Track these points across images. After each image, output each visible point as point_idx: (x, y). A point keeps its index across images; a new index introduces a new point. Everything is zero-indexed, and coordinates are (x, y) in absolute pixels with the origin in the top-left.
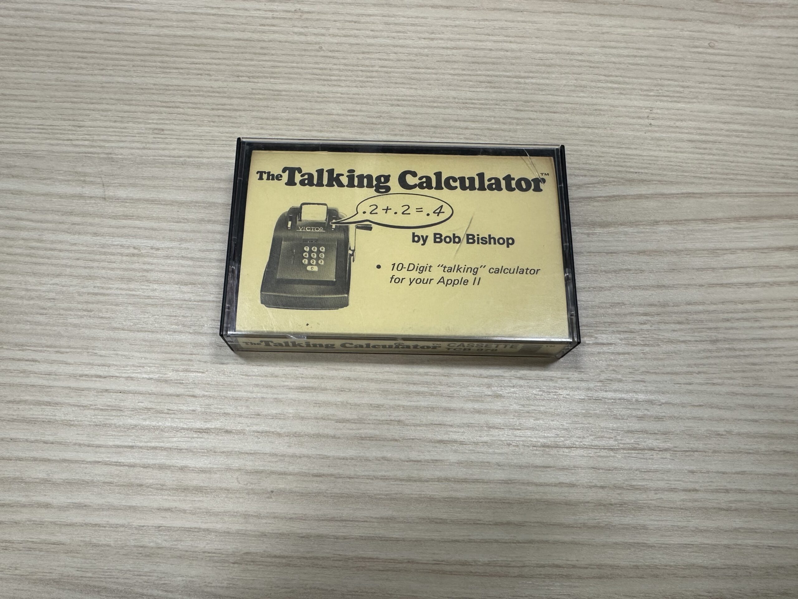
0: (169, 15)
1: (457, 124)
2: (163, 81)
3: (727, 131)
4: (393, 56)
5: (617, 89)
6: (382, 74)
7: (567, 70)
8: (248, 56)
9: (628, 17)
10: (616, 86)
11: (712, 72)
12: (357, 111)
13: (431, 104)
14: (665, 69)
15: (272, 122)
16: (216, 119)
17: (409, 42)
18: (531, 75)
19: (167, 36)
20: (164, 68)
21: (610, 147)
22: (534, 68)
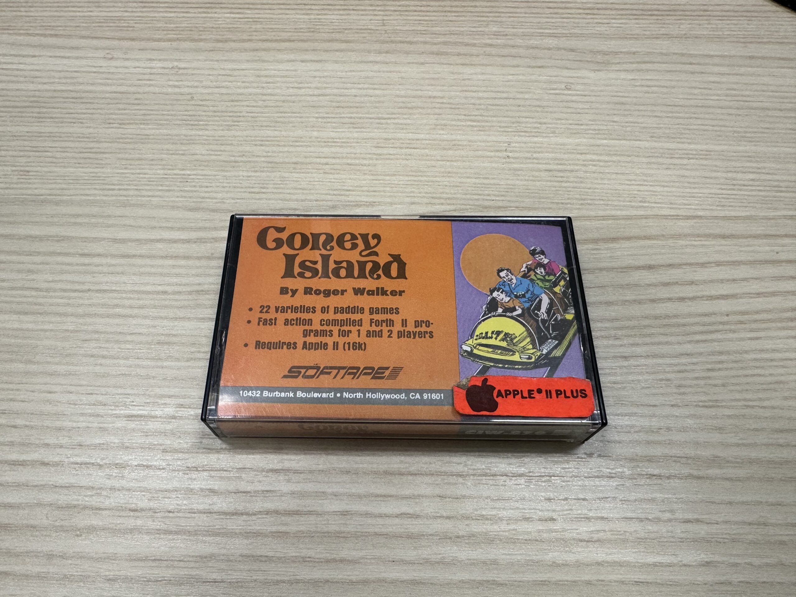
0: (53, 74)
1: (318, 160)
2: (35, 129)
3: (584, 161)
4: (260, 103)
5: (476, 126)
6: (250, 119)
7: (429, 111)
8: (121, 106)
9: (488, 65)
10: (475, 124)
11: (569, 110)
12: (221, 151)
13: (294, 144)
14: (523, 109)
15: (137, 163)
16: (82, 161)
17: (279, 91)
18: (394, 116)
19: (47, 91)
20: (40, 118)
21: (468, 177)
22: (396, 111)
